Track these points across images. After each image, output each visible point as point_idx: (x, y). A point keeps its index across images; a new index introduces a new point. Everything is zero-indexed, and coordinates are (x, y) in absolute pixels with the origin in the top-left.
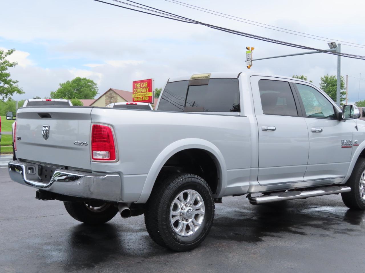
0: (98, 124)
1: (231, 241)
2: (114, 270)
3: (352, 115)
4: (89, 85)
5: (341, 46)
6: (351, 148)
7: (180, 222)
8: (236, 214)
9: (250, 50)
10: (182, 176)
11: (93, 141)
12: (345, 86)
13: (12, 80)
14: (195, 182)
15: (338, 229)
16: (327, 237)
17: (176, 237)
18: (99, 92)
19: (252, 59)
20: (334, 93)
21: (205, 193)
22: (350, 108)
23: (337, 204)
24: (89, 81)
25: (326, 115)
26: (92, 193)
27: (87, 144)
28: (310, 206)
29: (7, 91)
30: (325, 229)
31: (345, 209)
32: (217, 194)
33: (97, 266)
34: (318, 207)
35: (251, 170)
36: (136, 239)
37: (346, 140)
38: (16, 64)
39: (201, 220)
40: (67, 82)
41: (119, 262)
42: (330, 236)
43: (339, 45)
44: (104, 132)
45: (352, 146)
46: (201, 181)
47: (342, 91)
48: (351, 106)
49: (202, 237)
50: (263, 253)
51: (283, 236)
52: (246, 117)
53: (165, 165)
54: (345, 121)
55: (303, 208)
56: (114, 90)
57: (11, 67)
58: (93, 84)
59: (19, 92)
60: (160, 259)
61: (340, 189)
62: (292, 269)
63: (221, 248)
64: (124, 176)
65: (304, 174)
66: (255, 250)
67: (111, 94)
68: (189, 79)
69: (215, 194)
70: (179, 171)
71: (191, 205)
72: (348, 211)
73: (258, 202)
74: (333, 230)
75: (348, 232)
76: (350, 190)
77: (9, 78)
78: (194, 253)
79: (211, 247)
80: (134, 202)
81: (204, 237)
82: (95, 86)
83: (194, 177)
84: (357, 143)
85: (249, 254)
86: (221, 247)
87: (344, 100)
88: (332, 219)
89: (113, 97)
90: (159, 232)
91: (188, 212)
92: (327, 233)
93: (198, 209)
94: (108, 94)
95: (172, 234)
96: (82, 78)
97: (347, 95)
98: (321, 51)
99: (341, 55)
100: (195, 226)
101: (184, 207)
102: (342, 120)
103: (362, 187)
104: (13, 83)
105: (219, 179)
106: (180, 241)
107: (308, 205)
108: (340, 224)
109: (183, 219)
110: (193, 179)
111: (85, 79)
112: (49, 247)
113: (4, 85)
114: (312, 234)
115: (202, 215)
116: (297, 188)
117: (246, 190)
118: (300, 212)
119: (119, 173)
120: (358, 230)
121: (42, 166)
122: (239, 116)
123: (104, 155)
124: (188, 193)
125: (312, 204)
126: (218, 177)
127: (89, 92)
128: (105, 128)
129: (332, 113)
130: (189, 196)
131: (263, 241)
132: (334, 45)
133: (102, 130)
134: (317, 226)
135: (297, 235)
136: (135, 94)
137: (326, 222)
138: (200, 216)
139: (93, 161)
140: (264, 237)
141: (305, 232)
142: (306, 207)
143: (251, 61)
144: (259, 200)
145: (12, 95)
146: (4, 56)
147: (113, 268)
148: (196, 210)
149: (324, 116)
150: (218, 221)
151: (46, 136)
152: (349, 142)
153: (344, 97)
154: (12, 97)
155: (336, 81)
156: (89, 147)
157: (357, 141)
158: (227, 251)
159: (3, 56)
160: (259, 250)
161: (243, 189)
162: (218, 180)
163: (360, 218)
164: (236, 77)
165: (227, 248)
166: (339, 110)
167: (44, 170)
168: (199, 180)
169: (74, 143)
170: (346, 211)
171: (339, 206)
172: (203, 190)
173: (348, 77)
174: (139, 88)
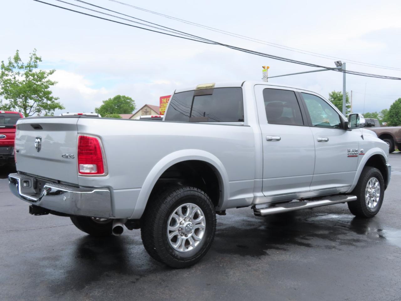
0: (85, 135)
1: (235, 255)
2: (104, 291)
3: (358, 124)
4: (127, 101)
5: (346, 64)
6: (357, 157)
7: (178, 237)
8: (243, 224)
9: (266, 68)
10: (180, 189)
11: (80, 154)
12: (350, 100)
13: (54, 97)
14: (194, 195)
15: (344, 240)
16: (333, 249)
17: (174, 254)
18: (136, 107)
19: (268, 77)
20: (341, 106)
21: (205, 206)
22: (356, 117)
23: (343, 211)
24: (128, 98)
25: (332, 125)
26: (79, 209)
27: (74, 156)
28: (317, 214)
29: (50, 107)
30: (331, 240)
31: (351, 217)
32: (219, 206)
33: (87, 287)
34: (325, 215)
35: (255, 181)
36: (138, 253)
37: (352, 149)
38: (57, 82)
39: (201, 235)
40: (109, 100)
41: (112, 282)
42: (336, 248)
43: (345, 63)
44: (91, 144)
45: (358, 155)
46: (202, 194)
47: (347, 105)
48: (357, 115)
49: (202, 253)
50: (266, 269)
51: (288, 249)
52: (249, 126)
53: (160, 178)
54: (351, 130)
55: (310, 216)
56: (149, 106)
57: (53, 86)
58: (131, 101)
59: (61, 108)
60: (156, 277)
61: (347, 198)
62: (295, 289)
63: (222, 264)
64: (115, 191)
65: (311, 184)
66: (258, 265)
67: (146, 110)
68: (195, 89)
69: (217, 207)
70: (179, 183)
71: (190, 219)
72: (354, 219)
73: (262, 214)
74: (339, 241)
75: (354, 243)
76: (356, 199)
77: (50, 96)
78: (193, 270)
79: (213, 262)
80: (128, 217)
81: (204, 252)
82: (133, 103)
83: (193, 190)
84: (363, 152)
85: (251, 271)
86: (222, 262)
87: (349, 113)
88: (339, 228)
89: (148, 112)
90: (155, 248)
91: (187, 226)
92: (333, 244)
93: (199, 223)
94: (144, 110)
95: (170, 250)
96: (122, 96)
97: (351, 108)
98: (329, 69)
99: (346, 72)
100: (195, 240)
101: (183, 222)
102: (348, 130)
103: (368, 195)
104: (55, 99)
105: (221, 191)
106: (179, 257)
107: (315, 213)
108: (346, 233)
109: (182, 234)
110: (192, 192)
111: (124, 97)
112: (46, 263)
113: (47, 101)
114: (318, 246)
115: (203, 229)
116: (303, 198)
117: (251, 201)
118: (307, 221)
119: (108, 188)
120: (365, 241)
121: (37, 180)
122: (243, 125)
123: (92, 169)
124: (188, 206)
125: (319, 212)
126: (220, 189)
127: (128, 108)
128: (93, 139)
129: (338, 122)
130: (189, 210)
131: (268, 254)
132: (340, 64)
133: (88, 142)
134: (323, 237)
135: (303, 247)
136: (161, 108)
137: (332, 231)
138: (201, 230)
139: (80, 175)
140: (269, 249)
141: (311, 244)
142: (313, 215)
143: (266, 78)
144: (263, 211)
145: (54, 111)
146: (47, 76)
147: (103, 289)
148: (197, 224)
149: (330, 125)
150: (225, 232)
151: (39, 149)
152: (355, 151)
153: (349, 110)
154: (54, 112)
155: (342, 96)
156: (76, 160)
157: (363, 150)
158: (228, 267)
159: (45, 75)
160: (262, 265)
161: (248, 200)
162: (220, 193)
163: (366, 227)
164: (240, 86)
165: (229, 263)
166: (346, 120)
167: (38, 184)
168: (198, 193)
169: (62, 156)
170: (352, 219)
171: (345, 213)
172: (203, 203)
173: (352, 92)
174: (165, 103)
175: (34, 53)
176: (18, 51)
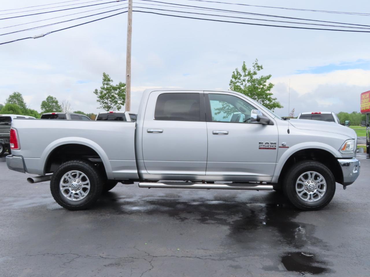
6: (276, 150)
65: (206, 169)
84: (285, 146)
101: (73, 181)
157: (285, 143)
174: (364, 99)
175: (256, 63)
176: (244, 62)
